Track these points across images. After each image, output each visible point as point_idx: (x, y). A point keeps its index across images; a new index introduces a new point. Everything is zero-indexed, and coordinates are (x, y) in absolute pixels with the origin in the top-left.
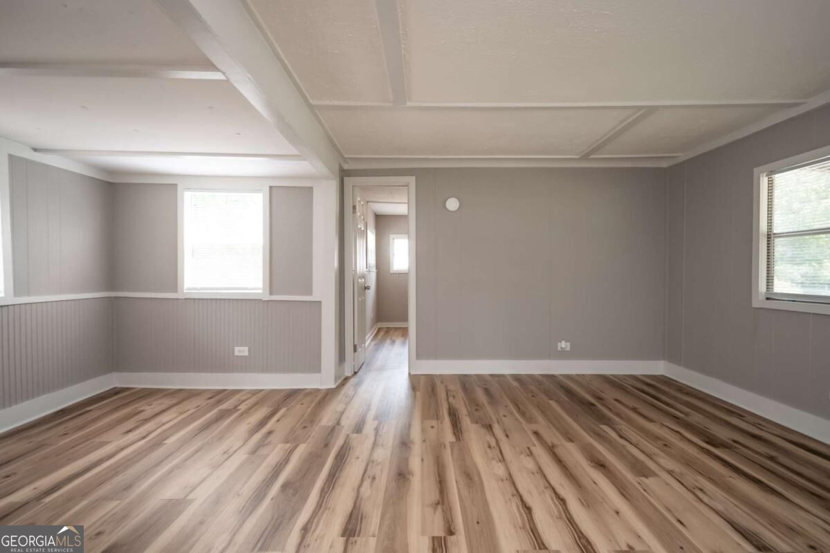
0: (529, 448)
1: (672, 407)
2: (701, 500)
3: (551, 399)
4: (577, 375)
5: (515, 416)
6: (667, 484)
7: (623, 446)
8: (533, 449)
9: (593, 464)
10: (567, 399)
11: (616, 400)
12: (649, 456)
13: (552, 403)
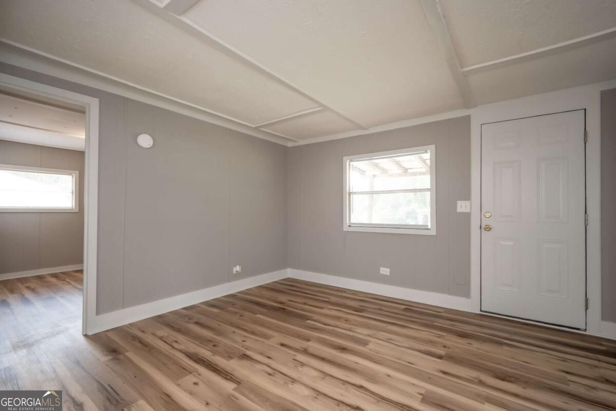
0: (294, 359)
1: (317, 296)
2: (399, 346)
3: (257, 314)
4: (247, 290)
5: (250, 337)
6: (378, 344)
7: (333, 330)
8: (296, 358)
9: (339, 351)
10: (266, 311)
11: (290, 301)
12: (349, 330)
13: (258, 316)
